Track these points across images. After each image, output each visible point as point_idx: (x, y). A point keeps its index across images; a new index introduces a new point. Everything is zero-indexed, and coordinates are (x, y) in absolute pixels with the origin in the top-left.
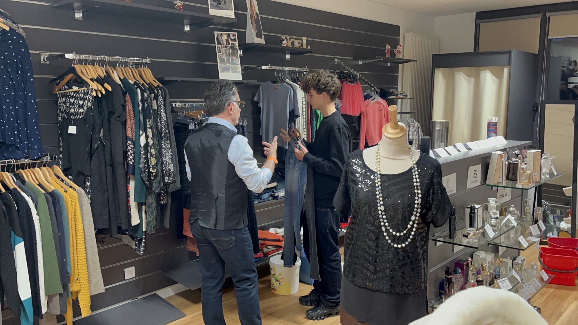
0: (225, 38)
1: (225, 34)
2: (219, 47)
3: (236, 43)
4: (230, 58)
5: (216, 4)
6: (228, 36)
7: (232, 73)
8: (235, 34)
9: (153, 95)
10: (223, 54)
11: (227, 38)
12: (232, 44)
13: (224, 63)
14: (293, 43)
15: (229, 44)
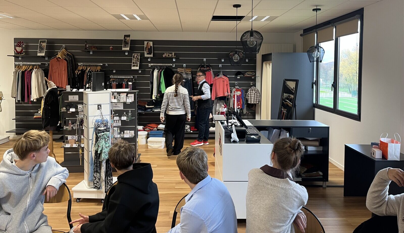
4: (136, 62)
6: (137, 55)
14: (169, 55)
15: (137, 57)
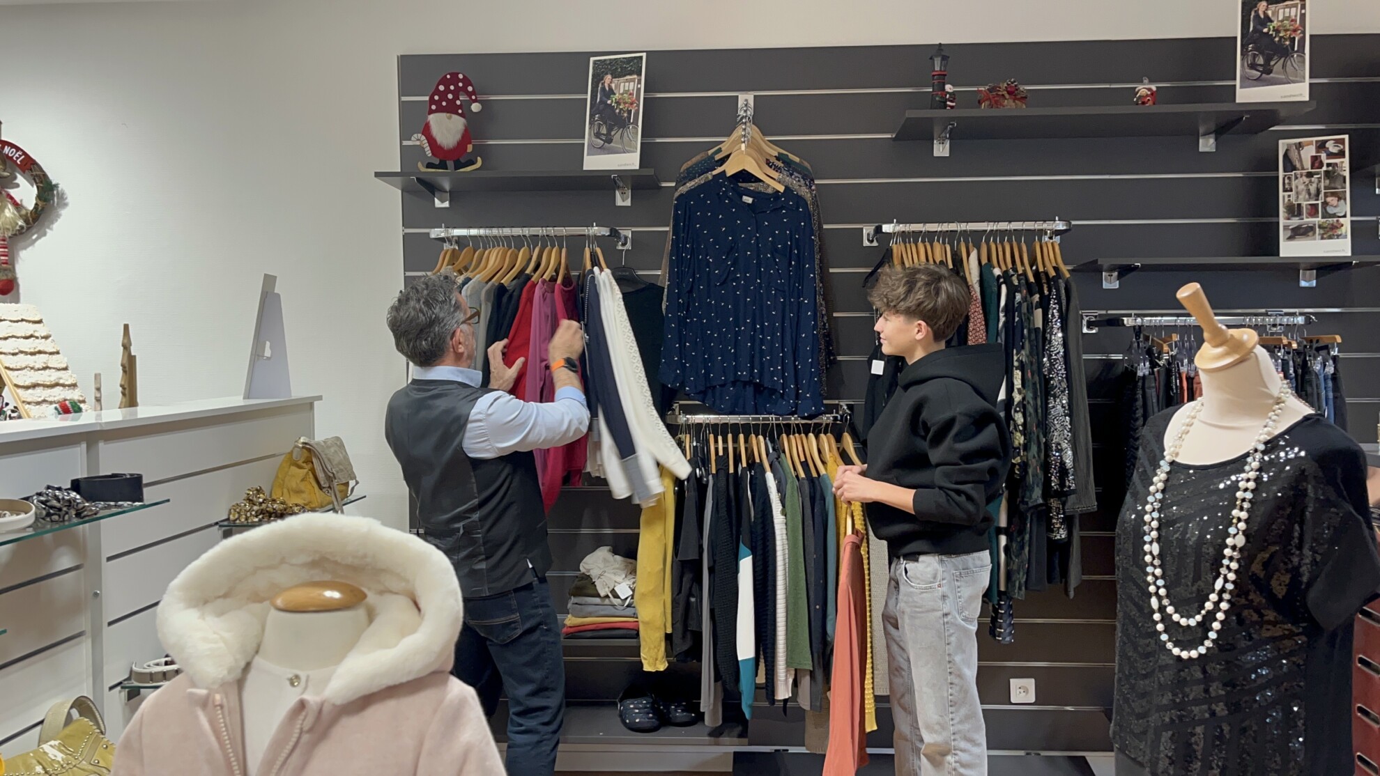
0: (1309, 152)
1: (1311, 143)
2: (1289, 178)
3: (1342, 162)
4: (1319, 202)
5: (1259, 74)
7: (1322, 238)
8: (1344, 139)
9: (1037, 297)
10: (1297, 193)
11: (1317, 152)
12: (1328, 165)
13: (1299, 214)
15: (1321, 165)
